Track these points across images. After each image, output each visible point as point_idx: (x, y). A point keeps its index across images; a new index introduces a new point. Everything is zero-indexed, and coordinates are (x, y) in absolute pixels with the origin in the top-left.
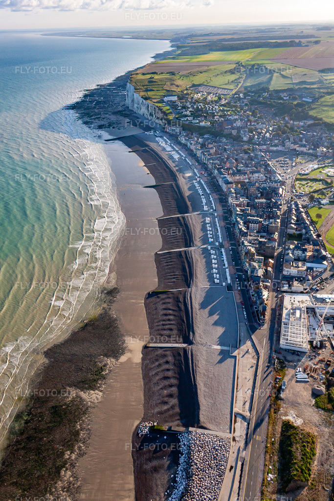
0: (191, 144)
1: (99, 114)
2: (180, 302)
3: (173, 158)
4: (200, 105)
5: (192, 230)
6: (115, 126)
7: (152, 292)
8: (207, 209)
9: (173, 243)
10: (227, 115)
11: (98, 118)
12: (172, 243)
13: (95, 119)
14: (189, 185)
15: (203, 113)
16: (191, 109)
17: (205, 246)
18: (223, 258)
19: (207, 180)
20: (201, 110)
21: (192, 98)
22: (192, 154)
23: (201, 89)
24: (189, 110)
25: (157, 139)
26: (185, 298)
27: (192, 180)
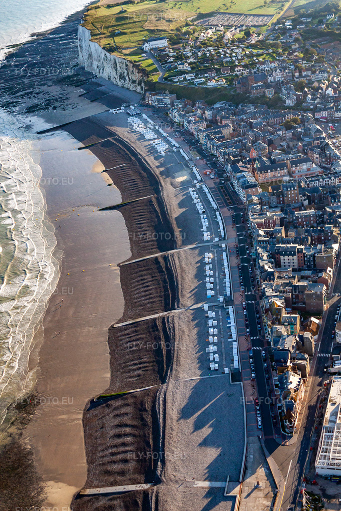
0: (189, 122)
1: (31, 86)
2: (146, 410)
3: (157, 152)
4: (208, 51)
5: (179, 279)
6: (57, 104)
7: (98, 399)
8: (209, 238)
9: (145, 305)
10: (257, 63)
11: (27, 94)
12: (141, 306)
13: (22, 96)
14: (181, 198)
15: (213, 64)
16: (191, 60)
17: (199, 306)
18: (230, 323)
19: (213, 186)
20: (211, 59)
21: (197, 38)
22: (191, 140)
23: (213, 20)
24: (189, 61)
25: (130, 119)
26: (154, 401)
27: (187, 188)
